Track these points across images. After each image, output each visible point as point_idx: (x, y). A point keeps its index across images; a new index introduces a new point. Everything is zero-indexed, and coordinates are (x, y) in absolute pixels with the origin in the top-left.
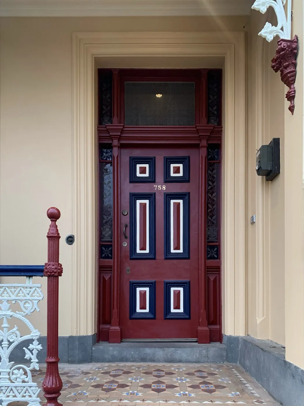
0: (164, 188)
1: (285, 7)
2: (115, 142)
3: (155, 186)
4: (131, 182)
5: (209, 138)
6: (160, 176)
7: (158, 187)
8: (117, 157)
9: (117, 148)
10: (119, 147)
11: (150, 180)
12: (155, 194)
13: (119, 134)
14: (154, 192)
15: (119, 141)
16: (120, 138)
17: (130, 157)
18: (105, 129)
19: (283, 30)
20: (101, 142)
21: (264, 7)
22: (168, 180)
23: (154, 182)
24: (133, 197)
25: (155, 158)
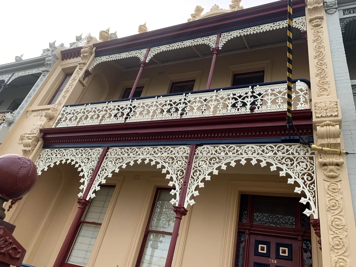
0: (276, 262)
1: (315, 203)
2: (247, 232)
3: (269, 260)
4: (255, 255)
5: (303, 236)
6: (273, 254)
7: (271, 260)
8: (248, 240)
9: (248, 235)
10: (249, 235)
11: (266, 255)
12: (269, 265)
13: (249, 228)
14: (269, 263)
15: (249, 231)
16: (249, 230)
17: (255, 240)
18: (242, 224)
19: (314, 213)
20: (239, 230)
21: (304, 202)
22: (278, 257)
23: (269, 257)
24: (256, 265)
25: (270, 242)
